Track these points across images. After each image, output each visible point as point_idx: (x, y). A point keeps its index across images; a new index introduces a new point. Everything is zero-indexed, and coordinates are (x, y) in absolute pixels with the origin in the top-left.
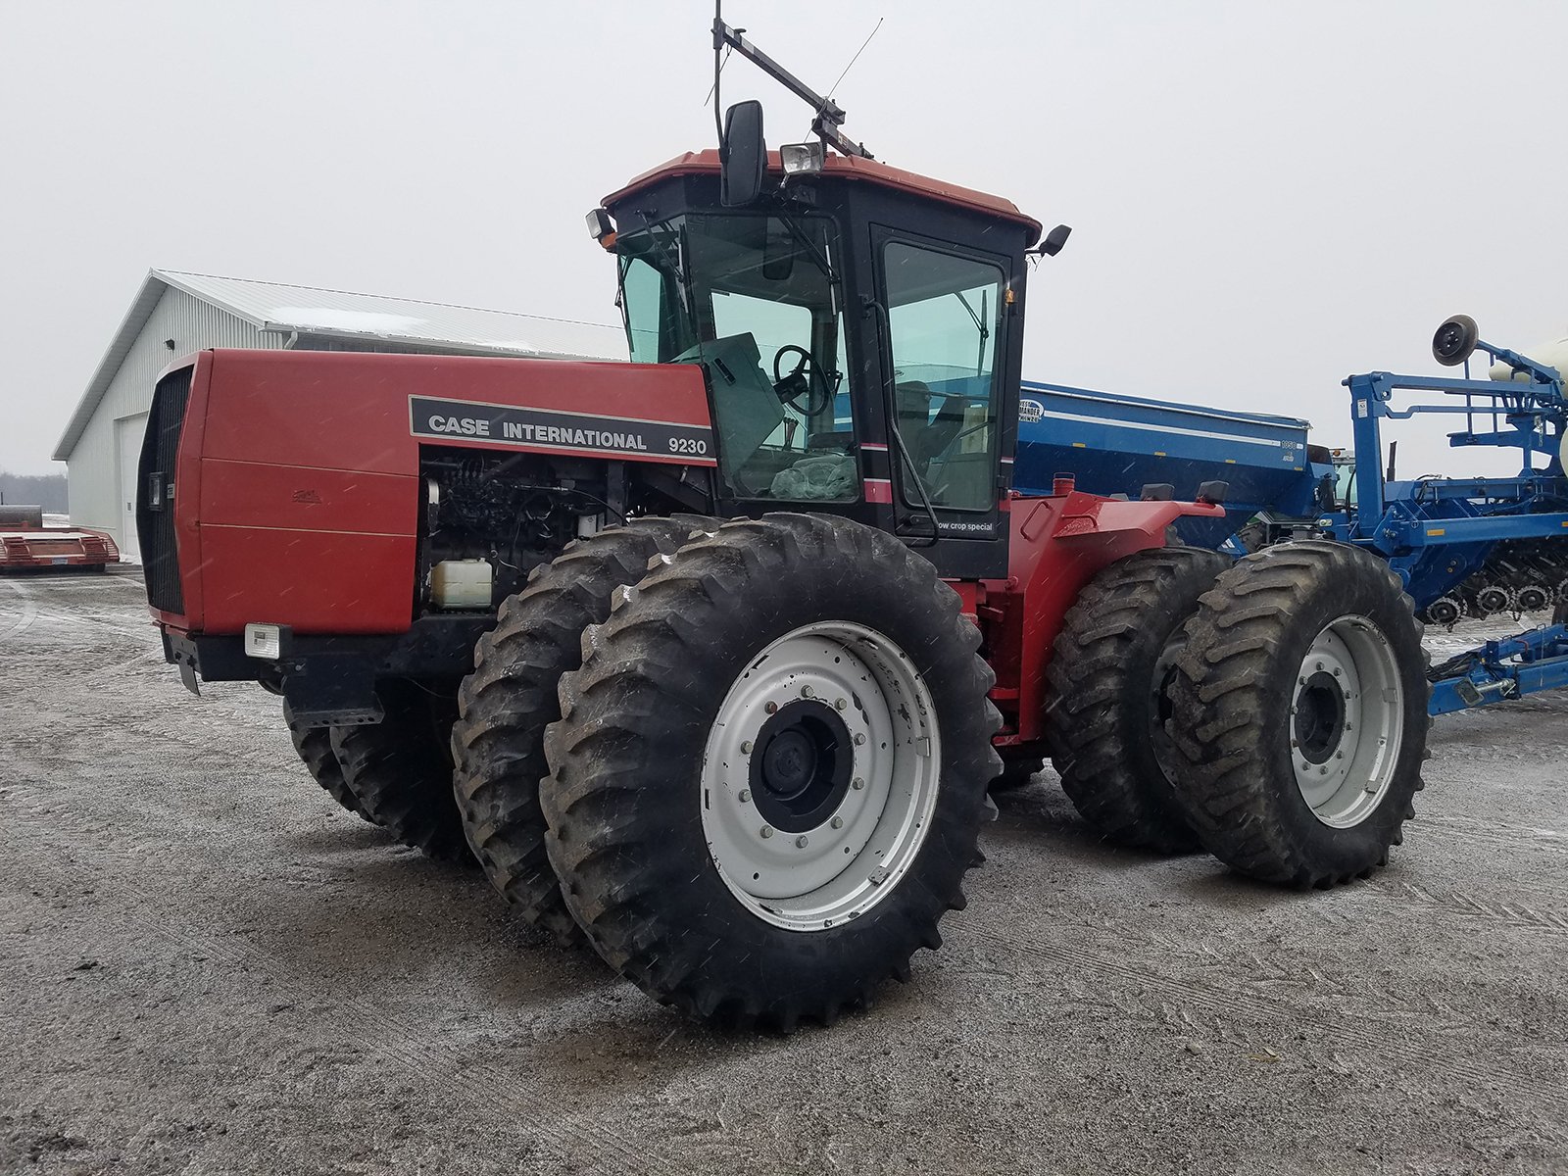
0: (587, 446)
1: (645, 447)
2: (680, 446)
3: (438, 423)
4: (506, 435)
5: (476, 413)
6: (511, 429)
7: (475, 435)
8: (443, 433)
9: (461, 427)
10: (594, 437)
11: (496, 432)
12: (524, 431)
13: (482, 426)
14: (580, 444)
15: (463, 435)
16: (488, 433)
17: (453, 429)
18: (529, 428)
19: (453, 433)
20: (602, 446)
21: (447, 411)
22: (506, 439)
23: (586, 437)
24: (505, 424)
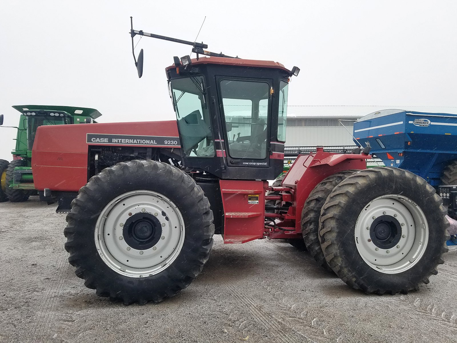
0: (138, 144)
1: (156, 143)
2: (168, 143)
3: (94, 140)
4: (113, 142)
5: (104, 137)
6: (114, 140)
7: (104, 142)
8: (95, 142)
9: (100, 140)
10: (140, 141)
11: (110, 141)
12: (118, 141)
13: (106, 140)
14: (135, 143)
15: (101, 142)
16: (108, 142)
17: (98, 141)
18: (120, 140)
19: (98, 142)
20: (142, 144)
21: (96, 137)
22: (113, 143)
23: (137, 141)
24: (113, 139)
